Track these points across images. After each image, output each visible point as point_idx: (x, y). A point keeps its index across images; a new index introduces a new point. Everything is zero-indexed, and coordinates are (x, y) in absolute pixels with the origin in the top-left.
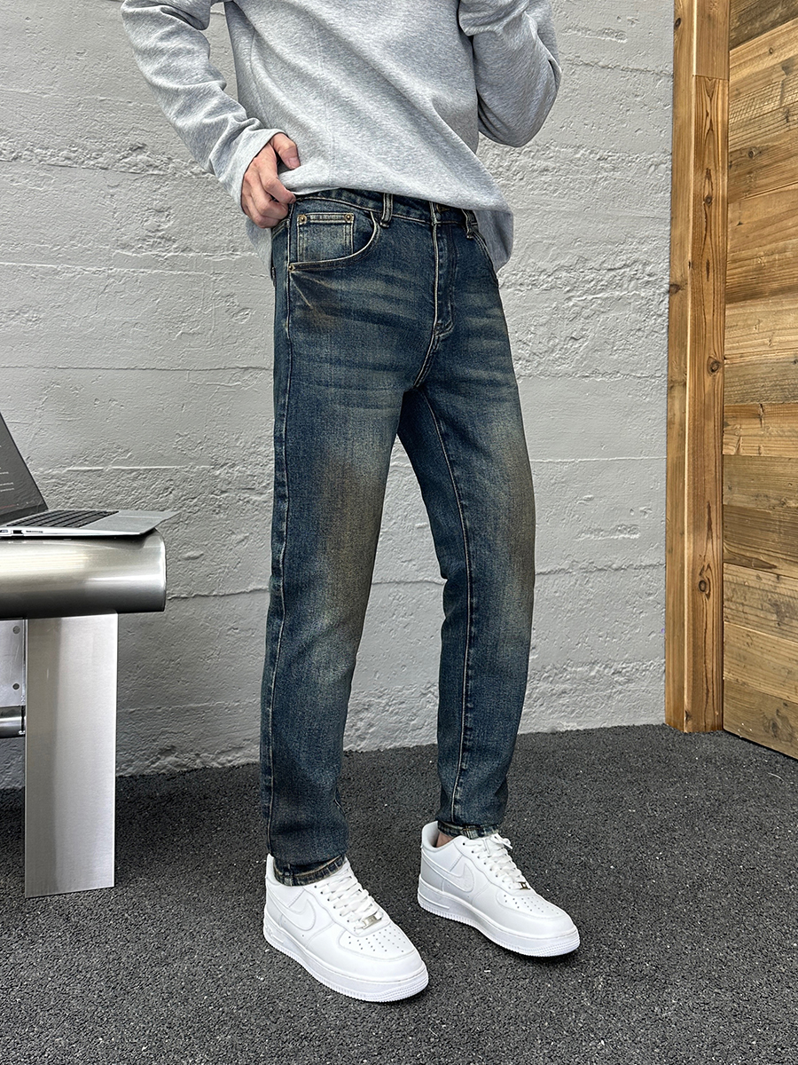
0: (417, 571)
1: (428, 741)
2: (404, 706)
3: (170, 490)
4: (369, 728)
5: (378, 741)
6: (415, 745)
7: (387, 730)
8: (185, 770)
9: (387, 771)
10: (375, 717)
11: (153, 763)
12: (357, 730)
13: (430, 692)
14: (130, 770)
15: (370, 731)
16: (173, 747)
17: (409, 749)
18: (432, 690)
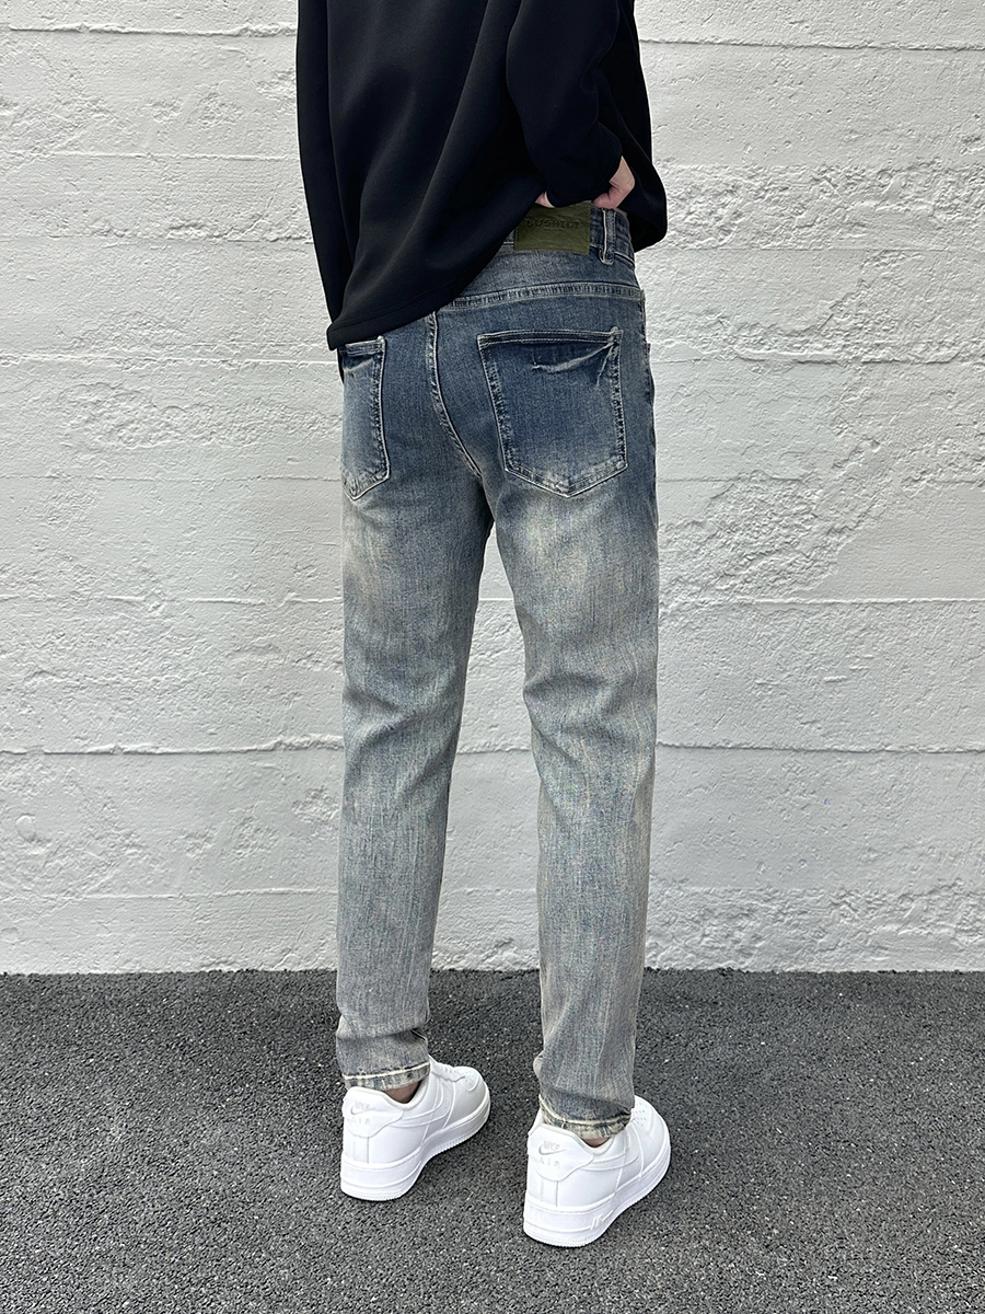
0: (823, 736)
1: (844, 967)
2: (806, 917)
3: (507, 627)
4: (755, 942)
5: (771, 960)
6: (824, 970)
7: (784, 946)
8: (525, 969)
9: (778, 1001)
10: (762, 927)
11: (488, 957)
12: (736, 942)
13: (845, 902)
14: (462, 963)
15: (757, 946)
16: (511, 940)
17: (815, 975)
18: (848, 900)
